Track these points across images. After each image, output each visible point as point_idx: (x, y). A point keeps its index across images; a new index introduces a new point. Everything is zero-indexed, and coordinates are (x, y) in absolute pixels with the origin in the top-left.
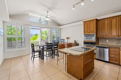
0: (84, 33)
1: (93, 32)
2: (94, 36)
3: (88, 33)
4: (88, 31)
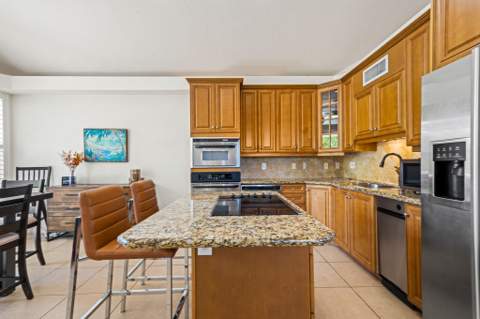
0: (192, 134)
1: (230, 128)
2: (233, 147)
3: (212, 133)
4: (209, 126)
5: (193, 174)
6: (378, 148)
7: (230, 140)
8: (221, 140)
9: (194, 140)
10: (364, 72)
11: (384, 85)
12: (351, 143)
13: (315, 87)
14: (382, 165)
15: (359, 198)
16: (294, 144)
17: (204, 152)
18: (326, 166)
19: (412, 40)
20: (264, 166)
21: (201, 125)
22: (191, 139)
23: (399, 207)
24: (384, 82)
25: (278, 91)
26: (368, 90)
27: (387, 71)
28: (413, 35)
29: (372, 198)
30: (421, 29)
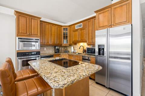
1: (36, 35)
2: (37, 42)
3: (28, 36)
4: (26, 33)
5: (17, 53)
6: (77, 44)
7: (36, 39)
8: (32, 39)
9: (19, 38)
10: (76, 26)
11: (81, 30)
12: (71, 43)
13: (62, 26)
14: (80, 48)
15: (77, 57)
16: (56, 42)
17: (24, 44)
18: (63, 49)
19: (88, 22)
20: (45, 49)
21: (22, 32)
22: (17, 38)
23: (89, 58)
24: (81, 29)
25: (51, 25)
26: (77, 30)
27: (82, 27)
28: (88, 21)
29: (81, 57)
30: (90, 20)
